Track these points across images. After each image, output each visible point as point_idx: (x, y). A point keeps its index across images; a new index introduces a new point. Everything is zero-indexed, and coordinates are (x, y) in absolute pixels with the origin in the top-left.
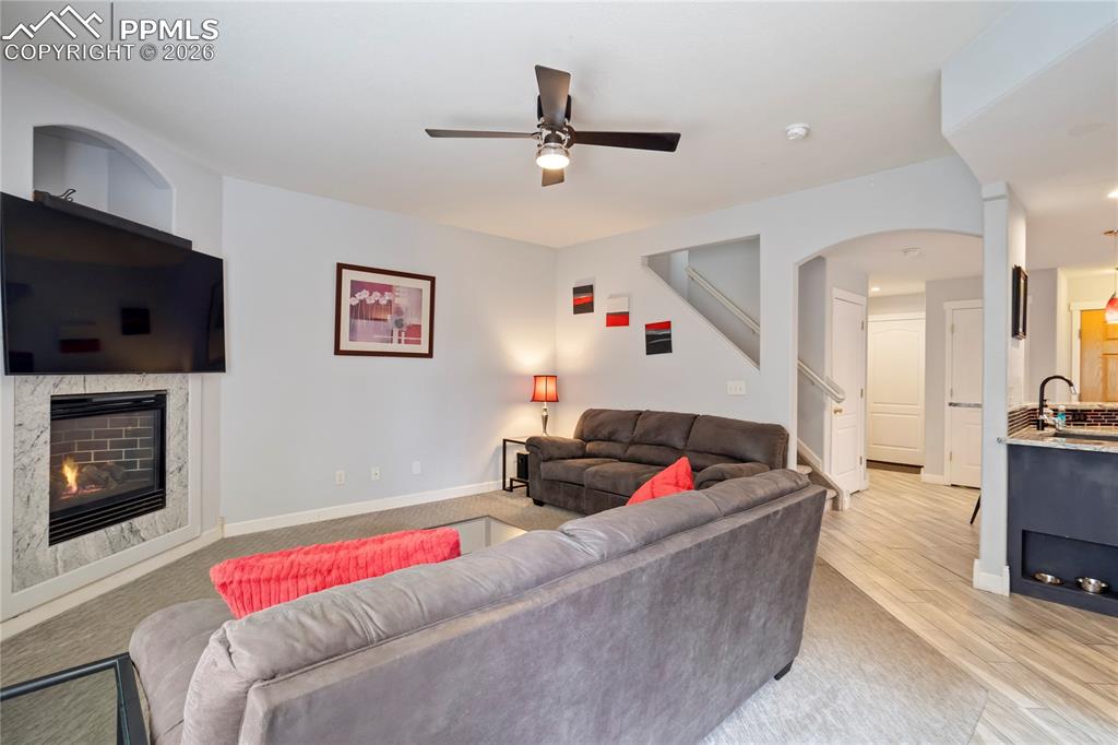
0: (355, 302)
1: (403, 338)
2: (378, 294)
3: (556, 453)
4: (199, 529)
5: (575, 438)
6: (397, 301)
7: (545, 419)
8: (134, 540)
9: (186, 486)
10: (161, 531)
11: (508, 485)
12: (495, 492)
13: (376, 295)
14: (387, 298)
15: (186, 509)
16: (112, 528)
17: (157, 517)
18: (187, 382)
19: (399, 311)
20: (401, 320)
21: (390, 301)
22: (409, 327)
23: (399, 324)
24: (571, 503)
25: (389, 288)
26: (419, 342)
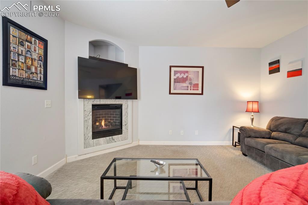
0: (175, 77)
1: (192, 88)
2: (183, 74)
3: (253, 135)
4: (131, 141)
5: (267, 129)
6: (190, 76)
7: (252, 120)
8: (113, 141)
9: (128, 129)
10: (120, 140)
11: (234, 144)
12: (228, 146)
13: (182, 75)
14: (186, 75)
15: (128, 135)
16: (107, 138)
17: (119, 137)
18: (128, 102)
19: (190, 80)
20: (191, 82)
21: (187, 76)
22: (194, 85)
23: (191, 84)
24: (258, 158)
25: (187, 72)
26: (198, 90)
